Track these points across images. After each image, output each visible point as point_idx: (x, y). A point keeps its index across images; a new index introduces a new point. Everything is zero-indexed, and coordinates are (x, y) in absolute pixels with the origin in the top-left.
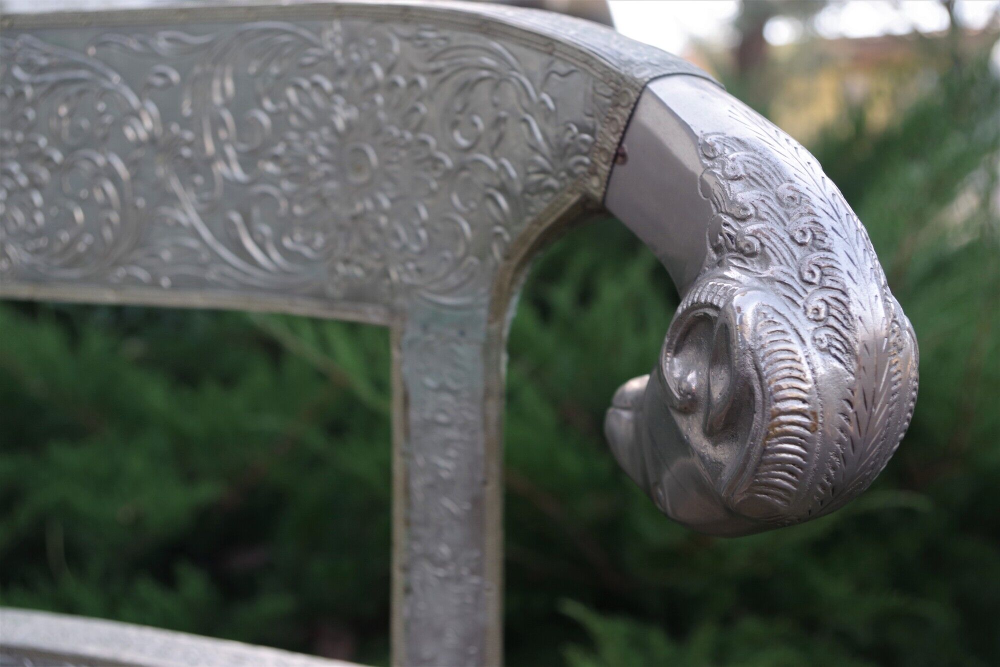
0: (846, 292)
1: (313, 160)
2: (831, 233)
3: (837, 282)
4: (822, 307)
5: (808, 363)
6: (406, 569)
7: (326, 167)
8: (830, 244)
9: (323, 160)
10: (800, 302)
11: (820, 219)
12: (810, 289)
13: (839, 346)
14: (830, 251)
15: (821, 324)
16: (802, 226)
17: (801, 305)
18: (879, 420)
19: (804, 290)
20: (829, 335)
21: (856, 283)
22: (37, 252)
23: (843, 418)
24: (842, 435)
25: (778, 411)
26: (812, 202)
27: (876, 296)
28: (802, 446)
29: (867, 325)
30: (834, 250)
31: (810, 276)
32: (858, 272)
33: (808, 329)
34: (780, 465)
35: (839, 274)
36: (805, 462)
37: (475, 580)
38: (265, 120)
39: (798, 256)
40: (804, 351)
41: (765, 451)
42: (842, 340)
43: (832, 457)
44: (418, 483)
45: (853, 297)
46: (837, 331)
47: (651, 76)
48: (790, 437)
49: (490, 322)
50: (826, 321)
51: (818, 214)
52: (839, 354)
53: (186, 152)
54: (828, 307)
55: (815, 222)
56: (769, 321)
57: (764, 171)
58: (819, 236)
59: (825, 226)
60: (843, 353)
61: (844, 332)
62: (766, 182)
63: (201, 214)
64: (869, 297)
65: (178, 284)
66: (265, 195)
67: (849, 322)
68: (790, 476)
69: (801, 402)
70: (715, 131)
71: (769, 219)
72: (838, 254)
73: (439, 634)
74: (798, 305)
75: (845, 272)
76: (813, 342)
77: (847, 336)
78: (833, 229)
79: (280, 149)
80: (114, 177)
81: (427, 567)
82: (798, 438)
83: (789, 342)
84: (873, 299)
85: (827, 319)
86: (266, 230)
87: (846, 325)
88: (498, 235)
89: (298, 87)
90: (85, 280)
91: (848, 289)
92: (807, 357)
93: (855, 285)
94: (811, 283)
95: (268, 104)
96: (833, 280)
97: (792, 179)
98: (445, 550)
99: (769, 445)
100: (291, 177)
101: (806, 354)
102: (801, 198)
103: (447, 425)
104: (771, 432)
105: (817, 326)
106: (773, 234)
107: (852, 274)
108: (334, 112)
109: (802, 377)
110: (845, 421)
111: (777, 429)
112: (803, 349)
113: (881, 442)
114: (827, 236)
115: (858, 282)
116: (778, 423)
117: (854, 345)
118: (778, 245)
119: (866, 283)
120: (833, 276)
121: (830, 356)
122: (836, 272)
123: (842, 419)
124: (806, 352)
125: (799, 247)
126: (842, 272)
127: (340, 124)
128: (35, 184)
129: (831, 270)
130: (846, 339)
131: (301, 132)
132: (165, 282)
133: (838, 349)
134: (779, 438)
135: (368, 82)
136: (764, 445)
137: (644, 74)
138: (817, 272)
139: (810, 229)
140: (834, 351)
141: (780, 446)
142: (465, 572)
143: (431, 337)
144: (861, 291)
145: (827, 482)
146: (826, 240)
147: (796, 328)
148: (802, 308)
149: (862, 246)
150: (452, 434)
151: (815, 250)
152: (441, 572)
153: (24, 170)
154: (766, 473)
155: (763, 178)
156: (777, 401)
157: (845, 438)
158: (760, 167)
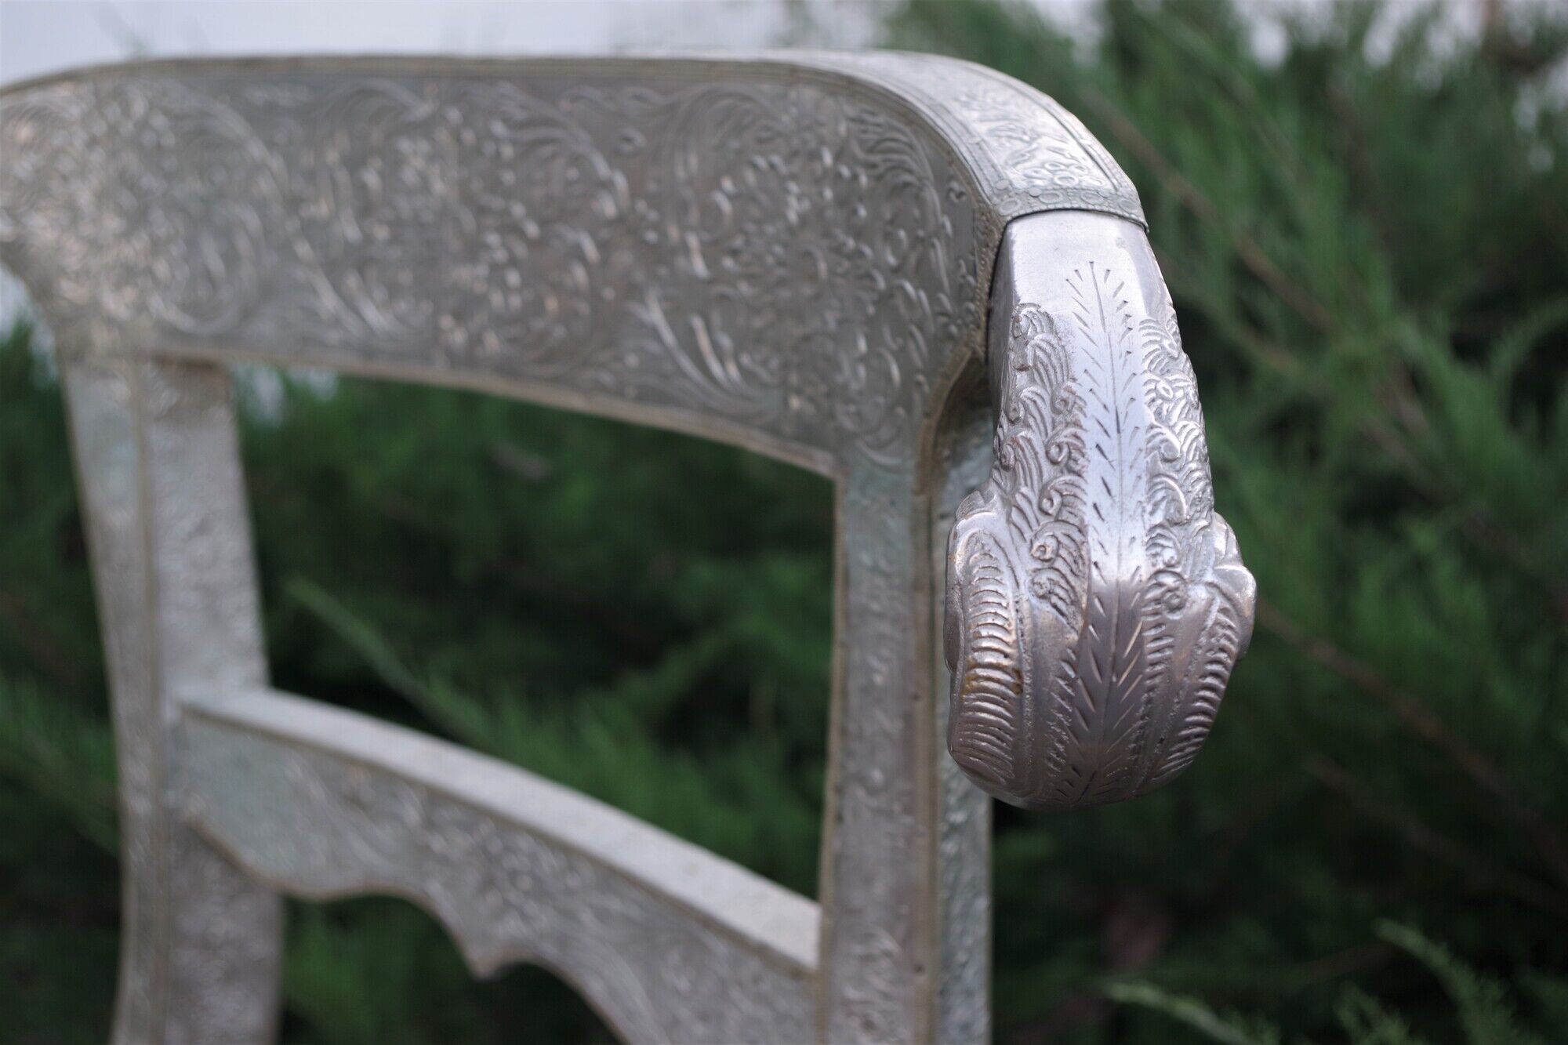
0: (1083, 530)
1: (770, 260)
2: (1093, 453)
3: (1075, 516)
4: (1051, 544)
5: (1017, 611)
6: (840, 790)
7: (781, 272)
8: (1083, 467)
9: (781, 263)
10: (1028, 535)
11: (1084, 433)
12: (1044, 520)
13: (1062, 593)
14: (1079, 475)
15: (1046, 565)
16: (1061, 439)
17: (1028, 539)
18: (1127, 693)
19: (1037, 521)
20: (1053, 580)
21: (1103, 520)
22: (513, 341)
23: (1062, 683)
24: (1063, 703)
25: (974, 662)
26: (1085, 410)
27: (1133, 538)
28: (1005, 707)
29: (1104, 573)
30: (1084, 475)
31: (1049, 504)
32: (1112, 506)
33: (1027, 569)
34: (982, 726)
35: (1083, 508)
36: (1012, 728)
37: (908, 820)
38: (726, 206)
39: (1046, 477)
40: (1016, 594)
41: (962, 708)
42: (1067, 587)
43: (1053, 728)
44: (854, 685)
45: (1092, 537)
46: (1064, 576)
47: (1016, 214)
48: (989, 695)
49: (917, 493)
50: (1053, 563)
51: (1084, 427)
52: (1060, 604)
53: (651, 236)
54: (1058, 546)
55: (1076, 436)
56: (985, 554)
57: (1051, 363)
58: (1075, 454)
59: (1086, 442)
60: (1067, 604)
61: (1071, 578)
62: (1049, 380)
63: (667, 314)
64: (1120, 538)
65: (645, 396)
66: (723, 297)
67: (1078, 567)
68: (999, 742)
69: (1002, 656)
70: (1032, 302)
71: (1034, 427)
72: (1089, 480)
73: (868, 881)
74: (1024, 539)
75: (1090, 505)
76: (1032, 586)
77: (1073, 583)
78: (1098, 446)
79: (738, 242)
80: (582, 259)
81: (860, 793)
82: (999, 698)
83: (999, 582)
84: (1126, 541)
85: (1055, 560)
86: (726, 342)
87: (1074, 570)
88: (919, 384)
89: (755, 166)
90: (556, 381)
91: (1086, 526)
92: (1017, 602)
93: (1100, 521)
94: (1047, 514)
95: (728, 184)
96: (1071, 513)
97: (1076, 377)
98: (877, 776)
99: (967, 700)
100: (750, 278)
101: (1016, 599)
102: (1075, 403)
103: (880, 616)
104: (967, 686)
105: (1039, 567)
106: (1029, 447)
107: (1099, 509)
108: (786, 204)
109: (1006, 626)
110: (1066, 687)
111: (974, 683)
112: (1013, 593)
113: (1142, 722)
114: (1083, 456)
115: (1107, 519)
116: (974, 677)
117: (1081, 596)
118: (1031, 461)
119: (1121, 520)
120: (1071, 507)
121: (1049, 605)
122: (1078, 502)
123: (1061, 686)
124: (1017, 596)
125: (1052, 466)
126: (1085, 504)
127: (793, 217)
128: (513, 262)
129: (1071, 499)
130: (1072, 587)
131: (759, 222)
132: (631, 391)
133: (1061, 598)
134: (978, 694)
135: (818, 168)
136: (961, 700)
137: (1008, 211)
138: (1057, 500)
139: (1067, 443)
140: (1054, 599)
141: (978, 703)
142: (897, 807)
143: (866, 502)
144: (1109, 530)
145: (1058, 759)
146: (1081, 461)
147: (1013, 566)
148: (1028, 543)
149: (1135, 472)
150: (884, 627)
151: (1065, 471)
152: (874, 802)
153: (504, 245)
154: (969, 733)
155: (1047, 371)
156: (975, 650)
157: (1068, 708)
158: (1049, 356)
